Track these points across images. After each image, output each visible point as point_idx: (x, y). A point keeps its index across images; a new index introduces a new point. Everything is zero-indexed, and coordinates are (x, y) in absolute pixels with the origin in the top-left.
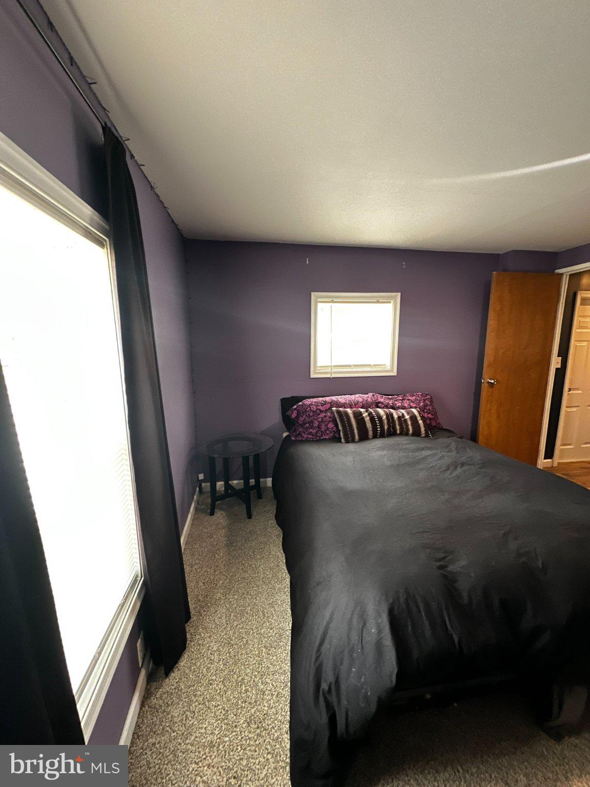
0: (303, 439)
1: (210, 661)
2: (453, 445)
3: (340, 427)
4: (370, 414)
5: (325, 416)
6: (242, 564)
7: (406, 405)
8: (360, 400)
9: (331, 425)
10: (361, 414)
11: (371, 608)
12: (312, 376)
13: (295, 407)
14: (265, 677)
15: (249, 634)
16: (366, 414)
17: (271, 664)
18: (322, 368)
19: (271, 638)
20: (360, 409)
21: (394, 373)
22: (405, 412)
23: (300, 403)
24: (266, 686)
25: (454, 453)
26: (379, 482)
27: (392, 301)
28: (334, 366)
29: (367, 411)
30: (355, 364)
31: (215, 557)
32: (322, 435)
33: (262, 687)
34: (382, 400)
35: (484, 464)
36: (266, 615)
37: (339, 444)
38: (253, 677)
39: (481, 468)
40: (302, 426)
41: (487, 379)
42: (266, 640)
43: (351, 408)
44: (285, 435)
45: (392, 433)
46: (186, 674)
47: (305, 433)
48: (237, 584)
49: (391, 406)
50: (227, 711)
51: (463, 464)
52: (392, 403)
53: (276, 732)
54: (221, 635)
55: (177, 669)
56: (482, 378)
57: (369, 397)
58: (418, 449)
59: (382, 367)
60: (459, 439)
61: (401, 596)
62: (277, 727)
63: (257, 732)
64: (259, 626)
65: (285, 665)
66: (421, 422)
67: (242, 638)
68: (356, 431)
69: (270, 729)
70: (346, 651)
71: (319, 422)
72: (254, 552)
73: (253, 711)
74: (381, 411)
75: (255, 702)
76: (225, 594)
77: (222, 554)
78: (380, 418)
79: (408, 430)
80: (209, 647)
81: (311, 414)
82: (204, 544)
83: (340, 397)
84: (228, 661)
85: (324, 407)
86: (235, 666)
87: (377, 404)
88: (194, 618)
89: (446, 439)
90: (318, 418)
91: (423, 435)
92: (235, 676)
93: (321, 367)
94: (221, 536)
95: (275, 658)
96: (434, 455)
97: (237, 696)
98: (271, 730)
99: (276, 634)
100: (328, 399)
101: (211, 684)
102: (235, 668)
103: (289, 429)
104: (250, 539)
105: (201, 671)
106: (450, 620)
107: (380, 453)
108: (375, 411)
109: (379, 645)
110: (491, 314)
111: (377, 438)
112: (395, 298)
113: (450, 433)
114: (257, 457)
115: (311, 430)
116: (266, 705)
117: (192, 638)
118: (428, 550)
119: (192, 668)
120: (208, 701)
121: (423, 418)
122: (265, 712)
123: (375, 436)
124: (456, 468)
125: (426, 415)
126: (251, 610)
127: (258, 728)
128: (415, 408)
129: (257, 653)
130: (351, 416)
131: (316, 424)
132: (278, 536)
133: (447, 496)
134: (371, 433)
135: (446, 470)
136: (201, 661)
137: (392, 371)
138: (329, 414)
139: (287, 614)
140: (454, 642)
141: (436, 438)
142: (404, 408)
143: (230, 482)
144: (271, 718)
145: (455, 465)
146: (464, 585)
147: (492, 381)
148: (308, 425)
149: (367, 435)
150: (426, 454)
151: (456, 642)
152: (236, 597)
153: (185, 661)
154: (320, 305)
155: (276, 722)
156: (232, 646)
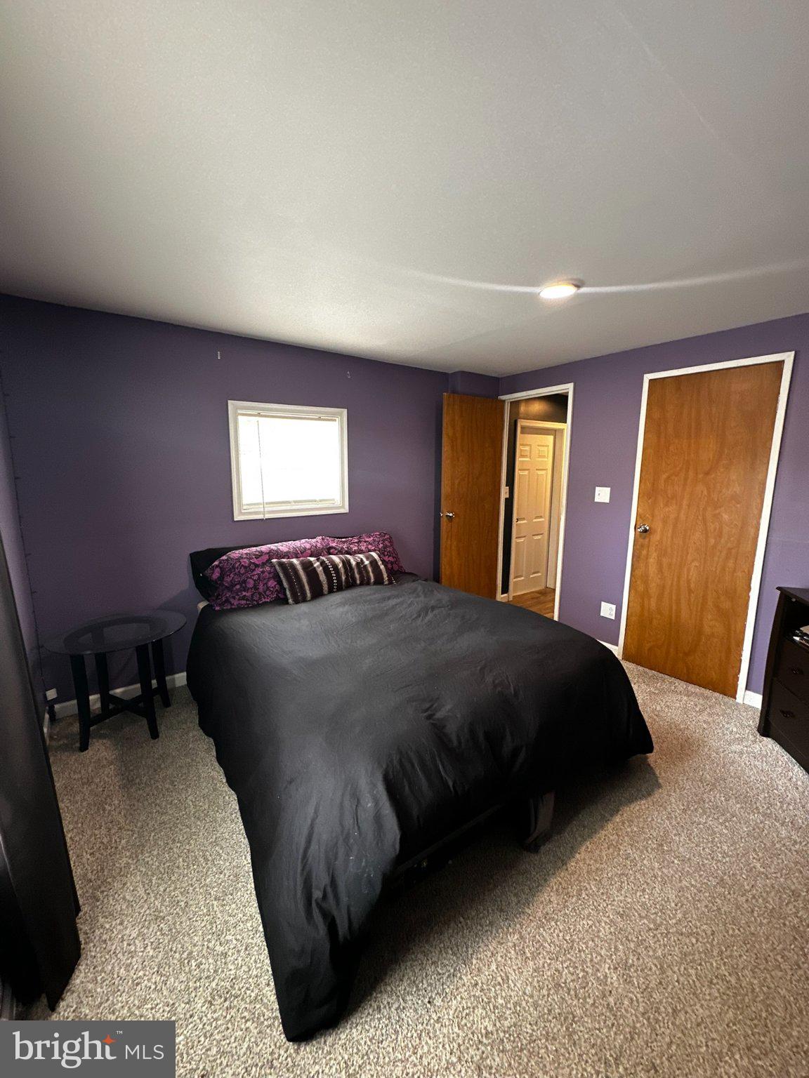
0: (233, 607)
1: (130, 955)
2: (420, 588)
3: (285, 584)
4: (322, 563)
5: (263, 572)
6: (156, 805)
7: (363, 548)
8: (308, 546)
9: (272, 583)
10: (311, 563)
11: (363, 783)
12: (237, 518)
13: (216, 563)
14: (224, 935)
15: (188, 893)
16: (318, 563)
17: (230, 916)
18: (248, 507)
19: (223, 884)
20: (309, 558)
21: (346, 510)
22: (365, 557)
23: (224, 557)
24: (228, 945)
25: (422, 598)
26: (347, 643)
27: (337, 419)
28: (266, 504)
29: (318, 560)
30: (295, 499)
31: (104, 810)
32: (260, 599)
33: (222, 948)
34: (334, 545)
35: (454, 604)
36: (210, 858)
37: (286, 606)
38: (206, 943)
39: (450, 609)
40: (230, 588)
41: (446, 513)
42: (216, 889)
43: (297, 557)
44: (201, 605)
45: (351, 584)
46: (90, 992)
47: (234, 598)
48: (153, 834)
49: (346, 551)
50: (173, 1004)
51: (433, 608)
52: (348, 548)
53: (252, 991)
54: (140, 913)
55: (68, 994)
56: (440, 511)
57: (317, 541)
58: (384, 599)
59: (331, 502)
60: (424, 582)
61: (394, 758)
62: (253, 985)
63: (225, 1006)
64: (202, 876)
65: (250, 909)
66: (382, 567)
67: (178, 902)
68: (307, 587)
69: (243, 993)
70: (340, 842)
71: (255, 581)
72: (172, 783)
73: (214, 985)
74: (336, 559)
75: (215, 971)
76: (134, 856)
77: (116, 802)
78: (335, 566)
79: (369, 578)
80: (122, 937)
81: (242, 571)
82: (78, 798)
83: (280, 544)
84: (161, 941)
85: (260, 559)
86: (173, 943)
87: (329, 551)
88: (85, 909)
89: (412, 584)
90: (253, 576)
91: (386, 583)
92: (177, 955)
93: (248, 505)
94: (110, 775)
95: (234, 906)
96: (402, 603)
97: (185, 979)
98: (246, 993)
99: (229, 876)
100: (264, 548)
101: (137, 984)
102: (175, 945)
103: (206, 596)
104: (163, 766)
105: (115, 976)
106: (443, 765)
107: (341, 609)
108: (328, 559)
109: (378, 819)
110: (445, 440)
111: (334, 592)
112: (341, 414)
113: (413, 576)
114: (158, 645)
115: (244, 593)
116: (232, 967)
117: (88, 938)
118: (414, 704)
119: (99, 978)
120: (139, 1008)
121: (383, 562)
122: (232, 977)
123: (331, 591)
124: (427, 614)
125: (386, 558)
126: (184, 861)
127: (225, 1000)
128: (374, 551)
129: (205, 911)
130: (299, 567)
131: (251, 583)
132: (208, 751)
133: (423, 644)
134: (325, 587)
135: (416, 618)
136: (113, 961)
137: (343, 507)
138: (267, 568)
139: (240, 846)
140: (449, 786)
141: (400, 584)
142: (361, 552)
143: (111, 692)
144: (242, 979)
145: (425, 610)
146: (452, 729)
147: (451, 515)
148: (238, 587)
149: (322, 590)
150: (394, 603)
151: (451, 784)
152: (155, 853)
153: (82, 975)
154: (240, 418)
155: (250, 980)
156: (163, 919)
